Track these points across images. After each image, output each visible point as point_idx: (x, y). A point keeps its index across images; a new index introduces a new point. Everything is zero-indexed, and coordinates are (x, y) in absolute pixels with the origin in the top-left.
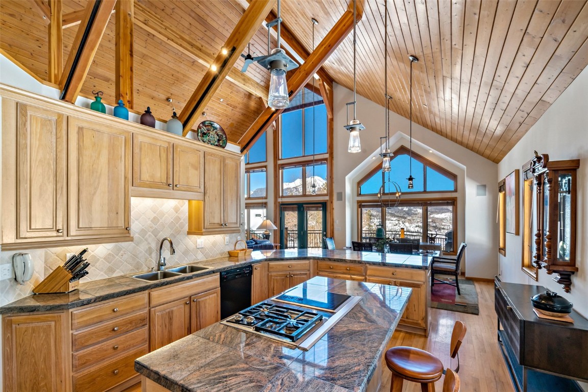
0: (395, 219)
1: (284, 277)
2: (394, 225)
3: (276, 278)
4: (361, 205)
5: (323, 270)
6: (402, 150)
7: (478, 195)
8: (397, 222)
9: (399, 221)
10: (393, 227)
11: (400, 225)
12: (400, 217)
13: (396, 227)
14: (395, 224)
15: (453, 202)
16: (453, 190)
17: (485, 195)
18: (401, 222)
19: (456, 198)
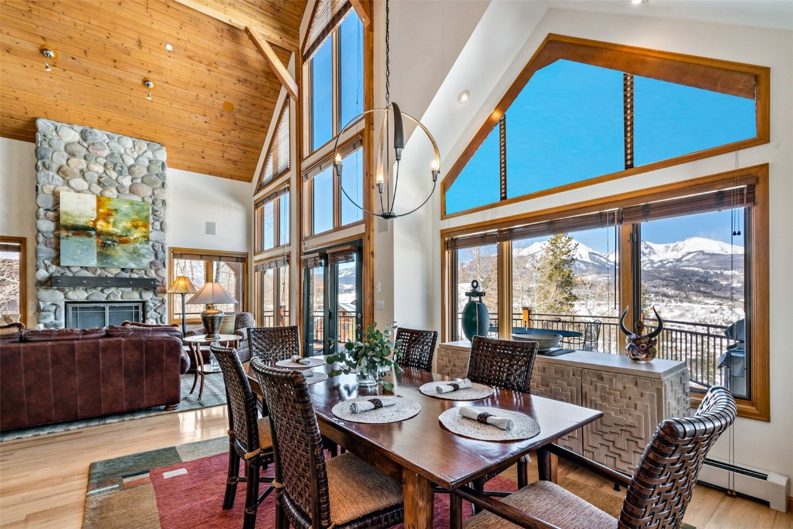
0: (713, 301)
2: (711, 313)
8: (717, 307)
9: (720, 304)
10: (708, 316)
11: (724, 312)
12: (725, 298)
13: (715, 315)
14: (713, 310)
18: (725, 307)
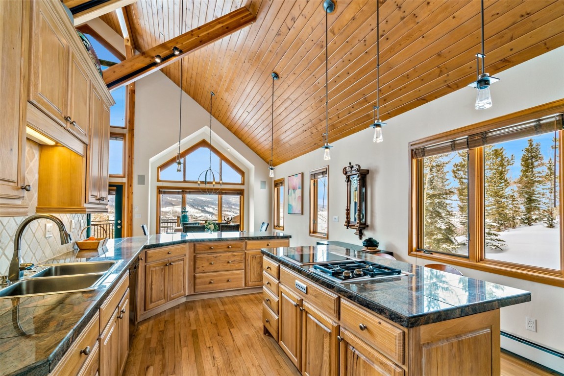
1: (163, 267)
3: (154, 269)
4: (160, 191)
5: (202, 252)
6: (204, 143)
7: (261, 188)
15: (240, 193)
16: (240, 182)
17: (265, 188)
19: (244, 189)
